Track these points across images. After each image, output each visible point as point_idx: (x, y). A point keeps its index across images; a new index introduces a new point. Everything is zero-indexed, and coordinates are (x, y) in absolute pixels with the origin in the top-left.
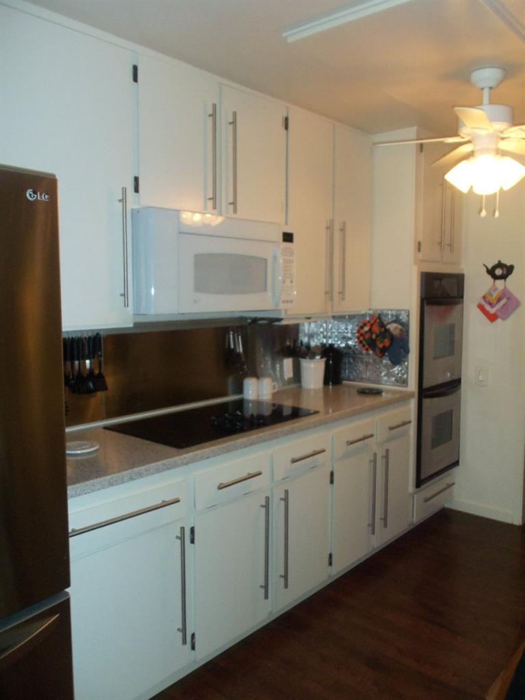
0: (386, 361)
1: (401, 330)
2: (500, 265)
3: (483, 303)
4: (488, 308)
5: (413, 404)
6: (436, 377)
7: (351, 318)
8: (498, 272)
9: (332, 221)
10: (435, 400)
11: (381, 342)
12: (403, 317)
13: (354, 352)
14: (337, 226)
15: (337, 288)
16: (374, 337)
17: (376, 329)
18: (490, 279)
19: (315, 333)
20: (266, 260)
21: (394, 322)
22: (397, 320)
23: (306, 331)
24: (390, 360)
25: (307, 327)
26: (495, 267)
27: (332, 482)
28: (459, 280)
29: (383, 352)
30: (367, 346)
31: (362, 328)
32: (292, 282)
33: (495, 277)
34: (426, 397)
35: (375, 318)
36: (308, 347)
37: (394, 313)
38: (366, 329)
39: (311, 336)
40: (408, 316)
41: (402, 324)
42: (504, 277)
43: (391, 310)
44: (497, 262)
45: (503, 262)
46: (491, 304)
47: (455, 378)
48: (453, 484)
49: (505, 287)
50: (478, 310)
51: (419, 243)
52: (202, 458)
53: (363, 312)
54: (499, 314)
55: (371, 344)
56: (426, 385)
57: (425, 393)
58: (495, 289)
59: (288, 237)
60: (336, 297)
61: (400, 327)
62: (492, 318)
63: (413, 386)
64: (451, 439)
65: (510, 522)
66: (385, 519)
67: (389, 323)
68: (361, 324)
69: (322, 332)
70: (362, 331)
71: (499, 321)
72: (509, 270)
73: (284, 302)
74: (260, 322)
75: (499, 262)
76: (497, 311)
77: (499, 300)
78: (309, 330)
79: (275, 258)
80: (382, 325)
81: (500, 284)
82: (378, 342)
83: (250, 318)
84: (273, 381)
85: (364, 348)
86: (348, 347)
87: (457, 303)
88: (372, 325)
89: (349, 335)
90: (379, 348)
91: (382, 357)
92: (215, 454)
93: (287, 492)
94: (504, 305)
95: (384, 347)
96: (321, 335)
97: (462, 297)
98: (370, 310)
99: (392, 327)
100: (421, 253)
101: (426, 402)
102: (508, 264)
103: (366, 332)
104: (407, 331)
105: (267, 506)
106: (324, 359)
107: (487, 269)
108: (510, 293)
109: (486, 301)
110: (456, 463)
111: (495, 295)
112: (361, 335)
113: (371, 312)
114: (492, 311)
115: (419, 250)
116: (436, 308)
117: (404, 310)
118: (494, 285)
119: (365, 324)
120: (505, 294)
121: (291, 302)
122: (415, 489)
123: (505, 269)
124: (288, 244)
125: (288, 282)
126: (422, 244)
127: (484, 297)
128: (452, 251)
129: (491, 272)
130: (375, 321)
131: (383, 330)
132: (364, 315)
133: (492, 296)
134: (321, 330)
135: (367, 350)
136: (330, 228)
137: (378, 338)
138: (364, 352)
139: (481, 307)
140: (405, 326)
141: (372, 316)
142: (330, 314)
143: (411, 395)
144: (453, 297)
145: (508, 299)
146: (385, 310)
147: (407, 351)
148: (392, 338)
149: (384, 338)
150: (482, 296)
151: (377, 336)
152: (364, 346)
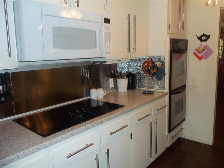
0: (155, 78)
1: (161, 65)
2: (204, 35)
3: (196, 52)
4: (198, 54)
5: (167, 97)
6: (176, 85)
7: (139, 60)
8: (203, 38)
9: (129, 15)
10: (176, 95)
11: (152, 71)
12: (162, 59)
13: (140, 75)
14: (132, 18)
15: (132, 46)
16: (149, 68)
17: (150, 65)
18: (199, 41)
19: (124, 67)
20: (96, 32)
21: (158, 61)
22: (160, 61)
23: (120, 66)
24: (156, 78)
25: (120, 65)
26: (201, 36)
27: (131, 138)
28: (186, 42)
29: (153, 75)
30: (146, 72)
31: (144, 64)
32: (109, 43)
33: (202, 41)
34: (173, 94)
35: (149, 60)
36: (121, 73)
37: (158, 57)
38: (146, 65)
39: (122, 68)
40: (165, 59)
41: (162, 62)
42: (205, 40)
43: (157, 56)
44: (202, 34)
45: (205, 34)
46: (199, 52)
47: (184, 84)
48: (183, 128)
49: (206, 45)
50: (194, 55)
51: (169, 25)
52: (56, 142)
53: (145, 57)
54: (203, 57)
55: (148, 72)
56: (172, 89)
57: (172, 92)
58: (201, 46)
59: (107, 21)
60: (132, 50)
61: (161, 64)
62: (200, 58)
63: (167, 90)
64: (182, 110)
65: (207, 144)
66: (156, 150)
67: (156, 62)
68: (144, 63)
69: (126, 67)
70: (144, 66)
71: (203, 60)
72: (208, 37)
73: (106, 53)
74: (97, 63)
75: (204, 34)
76: (202, 55)
77: (203, 50)
78: (121, 66)
79: (100, 31)
80: (153, 63)
81: (204, 43)
82: (151, 71)
83: (92, 61)
84: (104, 90)
85: (145, 73)
86: (138, 73)
87: (185, 52)
88: (148, 63)
89: (139, 68)
90: (152, 73)
91: (153, 77)
92: (64, 139)
93: (108, 150)
94: (206, 52)
95: (154, 72)
96: (126, 68)
97: (187, 50)
98: (147, 56)
99: (157, 64)
100: (170, 30)
101: (173, 96)
102: (208, 35)
103: (146, 66)
104: (165, 66)
105: (97, 159)
106: (128, 79)
107: (198, 37)
108: (208, 47)
109: (197, 51)
110: (184, 120)
111: (201, 48)
112: (144, 67)
113: (148, 57)
114: (200, 55)
115: (169, 29)
116: (177, 55)
117: (163, 56)
118: (201, 44)
119: (145, 63)
120: (206, 48)
121: (110, 53)
122: (168, 134)
123: (206, 37)
124: (107, 24)
125: (107, 43)
126: (171, 26)
127: (196, 50)
128: (183, 29)
129: (200, 38)
130: (150, 61)
131: (153, 65)
132: (145, 59)
133: (200, 49)
134: (126, 66)
135: (146, 74)
136: (128, 19)
137: (151, 69)
138: (145, 75)
139: (195, 54)
140: (163, 63)
141: (148, 59)
142: (130, 59)
143: (166, 94)
144: (184, 50)
145: (208, 50)
146: (154, 56)
147: (164, 74)
148: (158, 68)
149: (154, 69)
150: (196, 49)
151: (151, 68)
152: (145, 72)
